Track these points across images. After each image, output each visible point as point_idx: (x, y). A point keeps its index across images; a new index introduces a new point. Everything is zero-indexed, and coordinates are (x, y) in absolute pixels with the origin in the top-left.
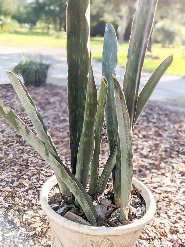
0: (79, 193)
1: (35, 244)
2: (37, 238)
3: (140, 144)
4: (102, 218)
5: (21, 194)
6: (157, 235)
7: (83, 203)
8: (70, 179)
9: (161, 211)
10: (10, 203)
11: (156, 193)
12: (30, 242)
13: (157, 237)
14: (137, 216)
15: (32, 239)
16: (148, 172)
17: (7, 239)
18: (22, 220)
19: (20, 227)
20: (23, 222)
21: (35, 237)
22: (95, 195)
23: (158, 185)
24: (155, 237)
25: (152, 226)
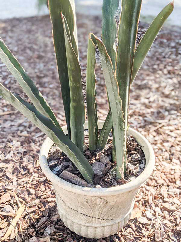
0: (72, 155)
1: (46, 190)
2: (48, 183)
3: (164, 82)
4: (99, 176)
5: (37, 139)
6: (165, 182)
7: (77, 164)
8: (61, 143)
9: (173, 157)
10: (25, 149)
11: (172, 137)
12: (41, 187)
13: (165, 184)
14: (134, 174)
15: (43, 184)
16: (167, 113)
17: (20, 185)
18: (36, 166)
19: (33, 173)
20: (36, 168)
21: (47, 182)
22: (95, 151)
23: (175, 128)
24: (163, 184)
25: (162, 172)
